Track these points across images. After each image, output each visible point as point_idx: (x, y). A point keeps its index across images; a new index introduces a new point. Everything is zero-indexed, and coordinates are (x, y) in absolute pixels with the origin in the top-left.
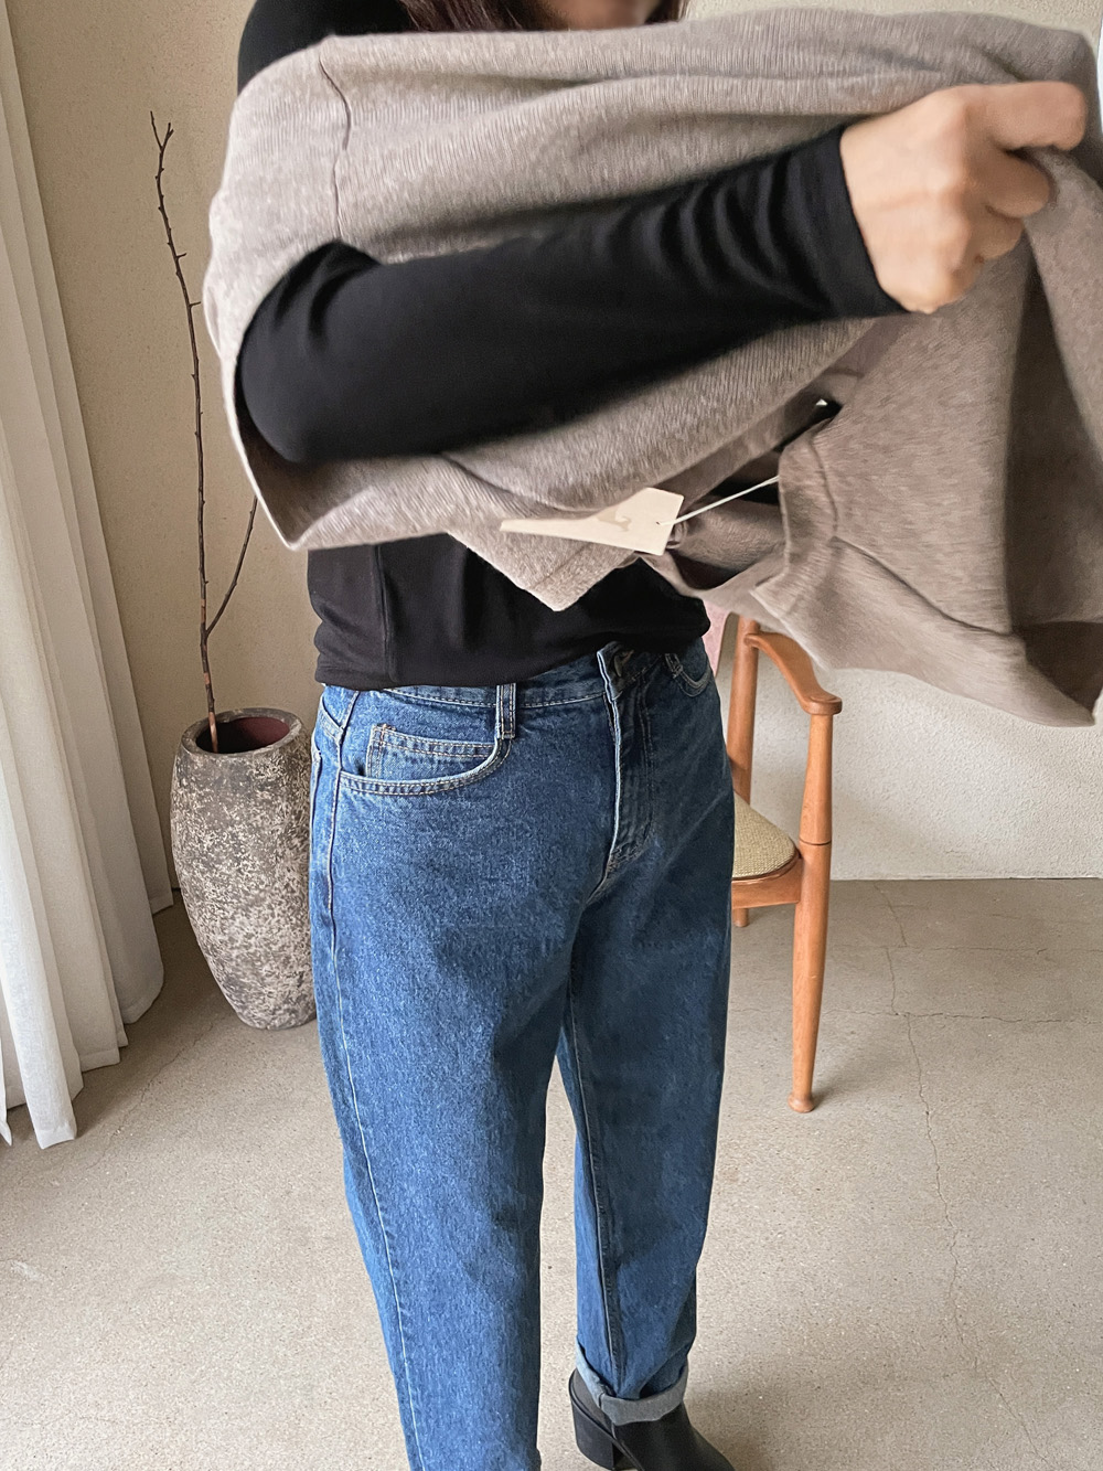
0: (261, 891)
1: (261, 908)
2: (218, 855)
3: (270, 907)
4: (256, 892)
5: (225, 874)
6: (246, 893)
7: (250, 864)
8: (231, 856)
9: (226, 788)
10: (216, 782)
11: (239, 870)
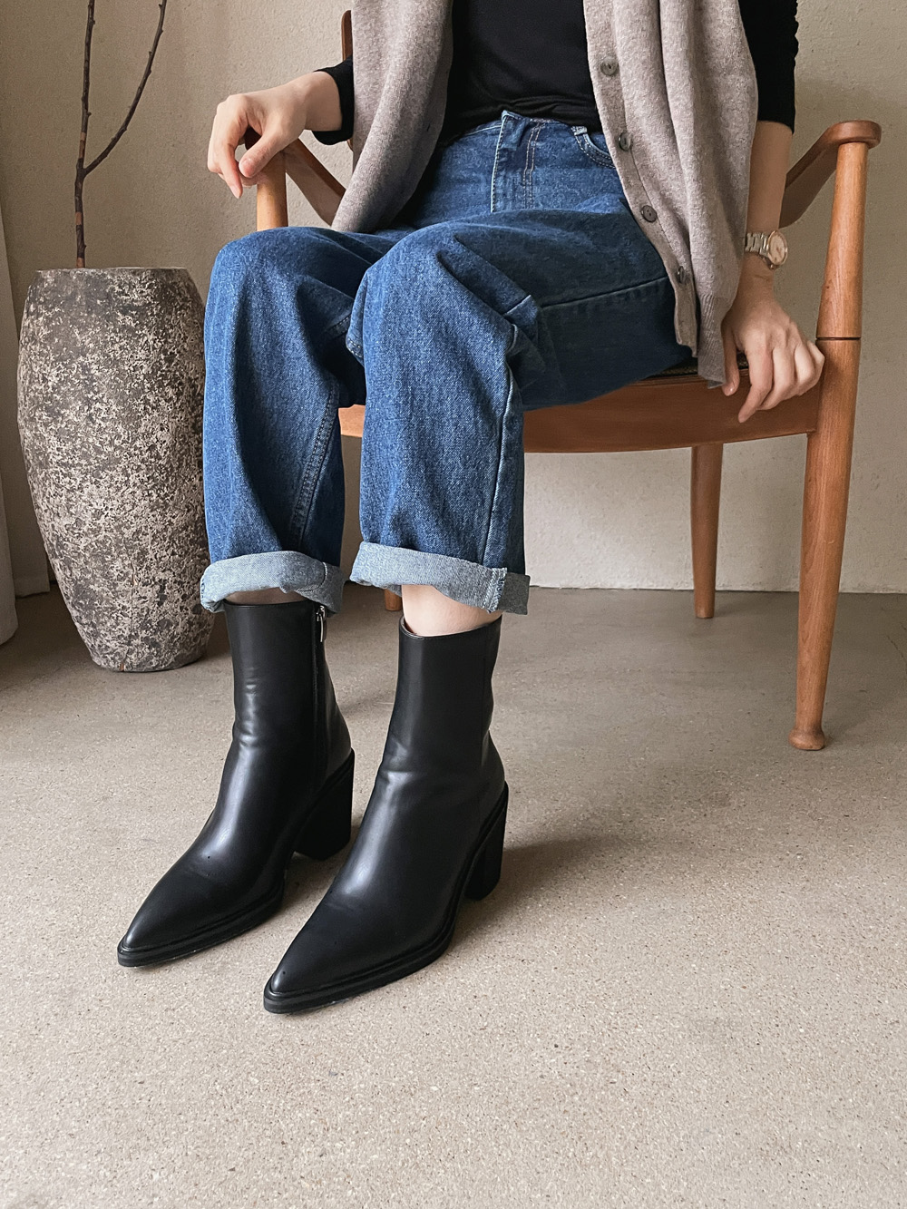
10: (67, 298)
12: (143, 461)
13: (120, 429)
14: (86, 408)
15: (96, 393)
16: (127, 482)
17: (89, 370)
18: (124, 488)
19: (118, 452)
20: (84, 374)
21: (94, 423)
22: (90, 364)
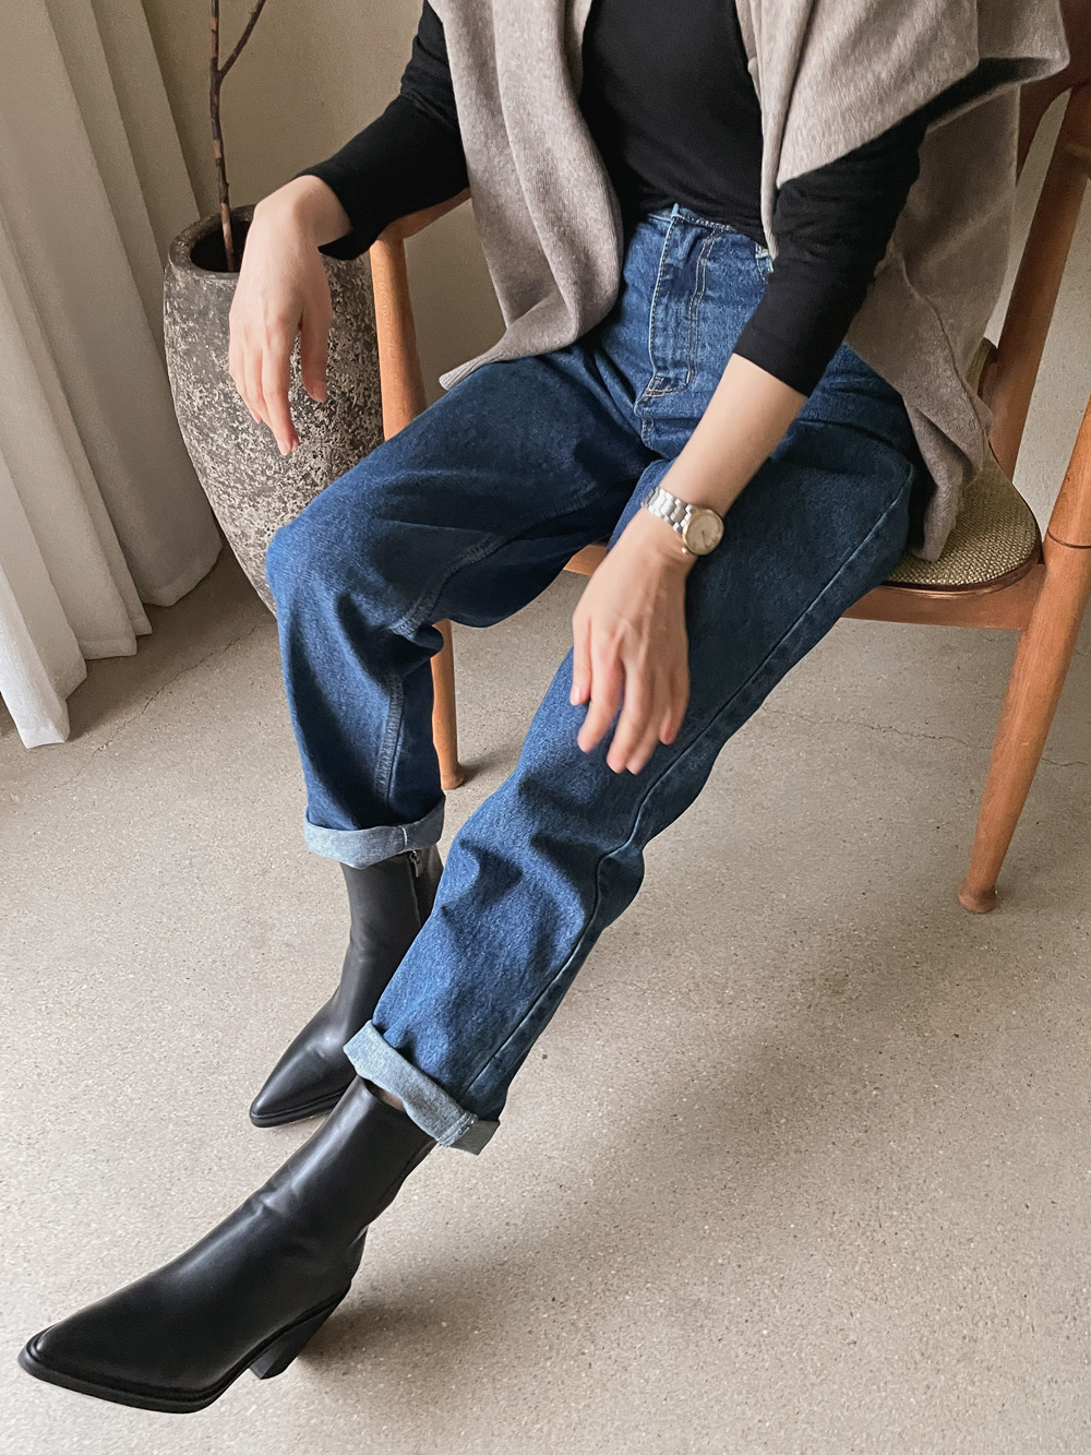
0: (268, 478)
1: (270, 500)
2: (210, 420)
3: (280, 499)
4: (264, 479)
5: (223, 449)
6: (251, 479)
7: (251, 439)
8: (225, 425)
9: (213, 323)
10: (200, 312)
11: (238, 445)
12: (298, 489)
13: (270, 460)
14: (233, 437)
15: (241, 423)
16: (285, 509)
17: (231, 398)
18: (283, 514)
19: (271, 481)
20: (226, 402)
21: (243, 452)
22: (231, 392)
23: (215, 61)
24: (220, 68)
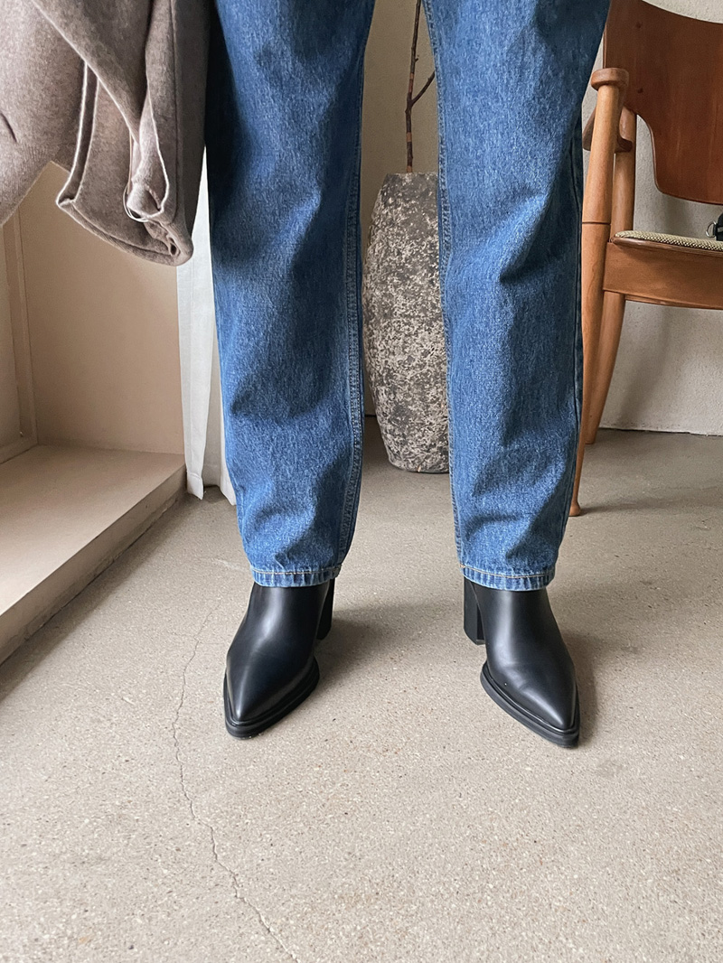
23: (410, 94)
24: (413, 98)
